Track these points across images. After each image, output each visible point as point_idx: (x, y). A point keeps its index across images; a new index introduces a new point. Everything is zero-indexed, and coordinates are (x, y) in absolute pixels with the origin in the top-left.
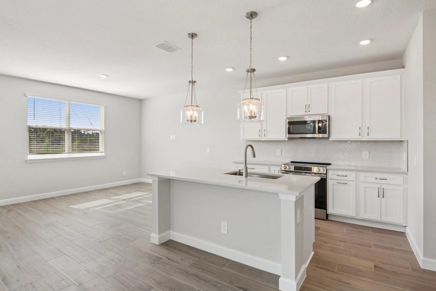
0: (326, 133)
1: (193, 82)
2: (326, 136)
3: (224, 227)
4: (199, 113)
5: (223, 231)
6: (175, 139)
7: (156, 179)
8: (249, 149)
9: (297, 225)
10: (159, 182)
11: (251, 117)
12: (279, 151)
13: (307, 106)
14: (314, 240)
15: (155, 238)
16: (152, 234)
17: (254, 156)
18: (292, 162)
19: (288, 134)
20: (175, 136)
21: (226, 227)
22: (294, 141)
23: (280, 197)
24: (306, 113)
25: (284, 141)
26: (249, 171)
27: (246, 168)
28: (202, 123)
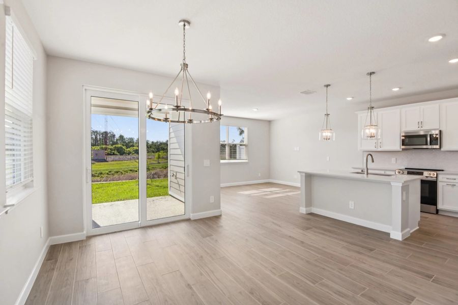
0: (437, 145)
1: (328, 115)
2: (438, 147)
3: (351, 205)
4: (332, 133)
5: (350, 207)
6: (298, 150)
7: (304, 174)
8: (370, 157)
9: (403, 201)
10: (305, 176)
11: (371, 137)
12: (393, 160)
13: (420, 123)
14: (419, 220)
15: (303, 210)
16: (301, 208)
17: (373, 161)
18: (406, 169)
19: (402, 145)
20: (298, 148)
21: (353, 205)
22: (408, 151)
23: (392, 184)
24: (419, 129)
25: (399, 151)
26: (369, 171)
27: (367, 169)
28: (334, 140)
